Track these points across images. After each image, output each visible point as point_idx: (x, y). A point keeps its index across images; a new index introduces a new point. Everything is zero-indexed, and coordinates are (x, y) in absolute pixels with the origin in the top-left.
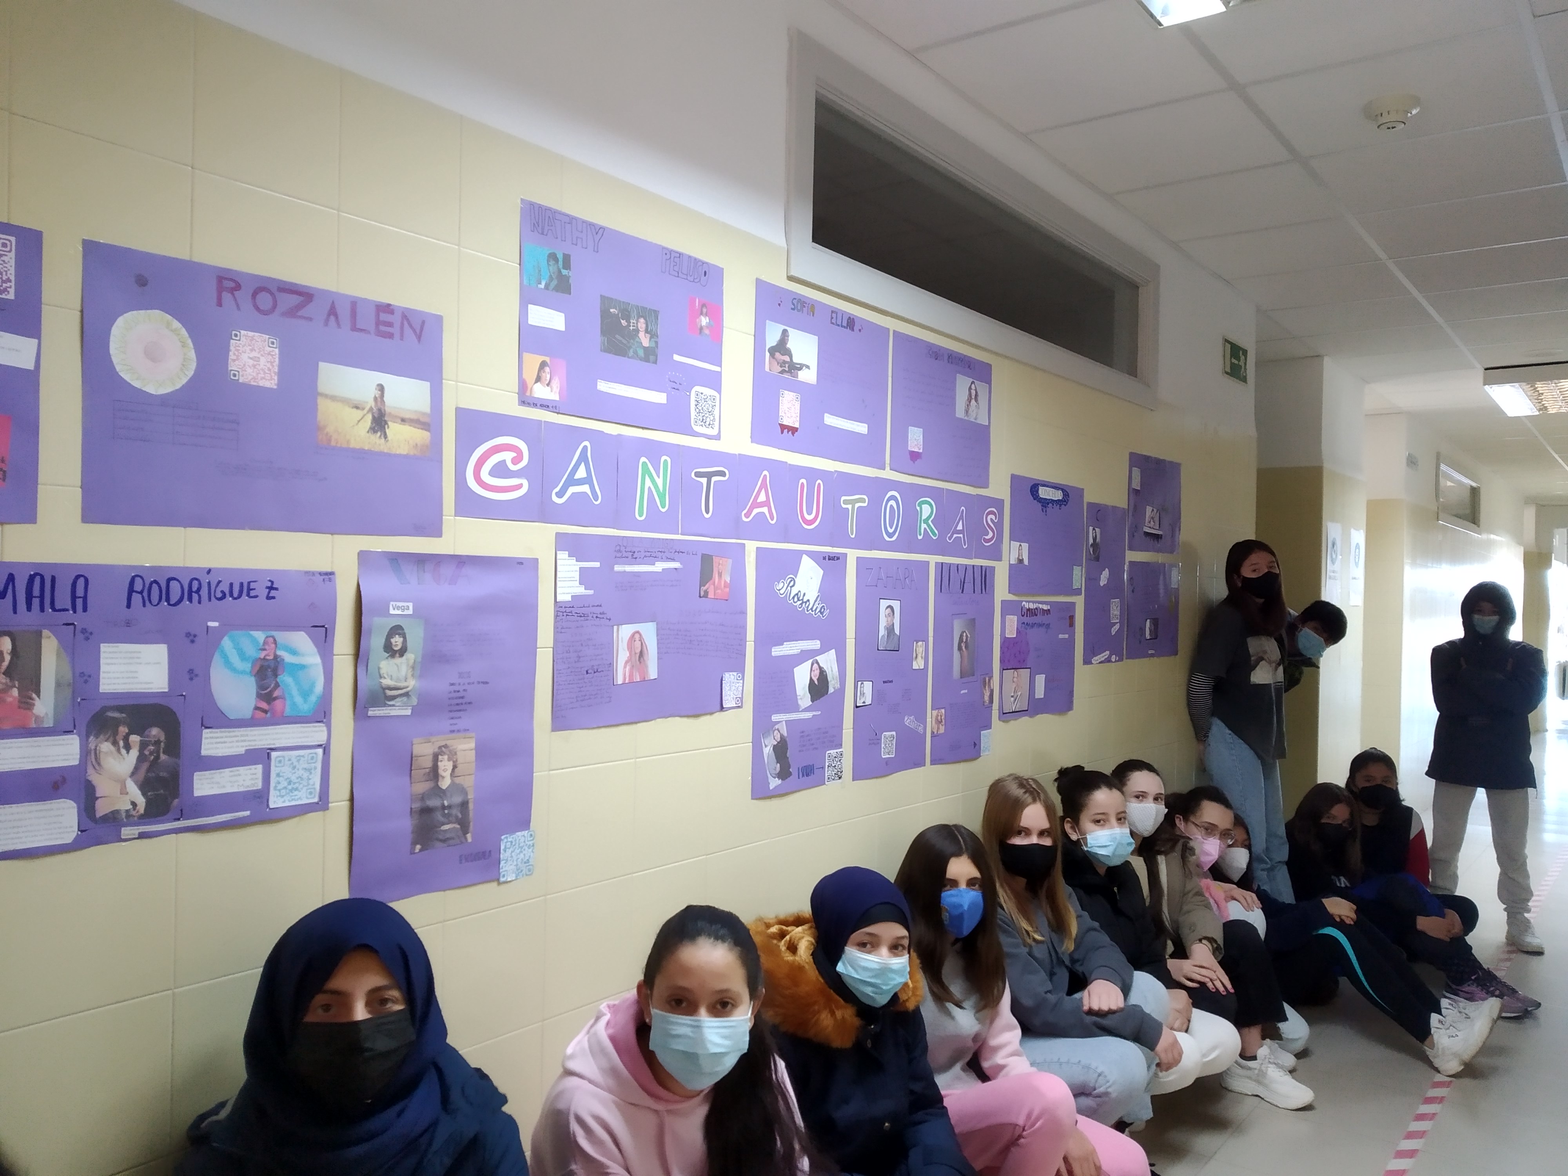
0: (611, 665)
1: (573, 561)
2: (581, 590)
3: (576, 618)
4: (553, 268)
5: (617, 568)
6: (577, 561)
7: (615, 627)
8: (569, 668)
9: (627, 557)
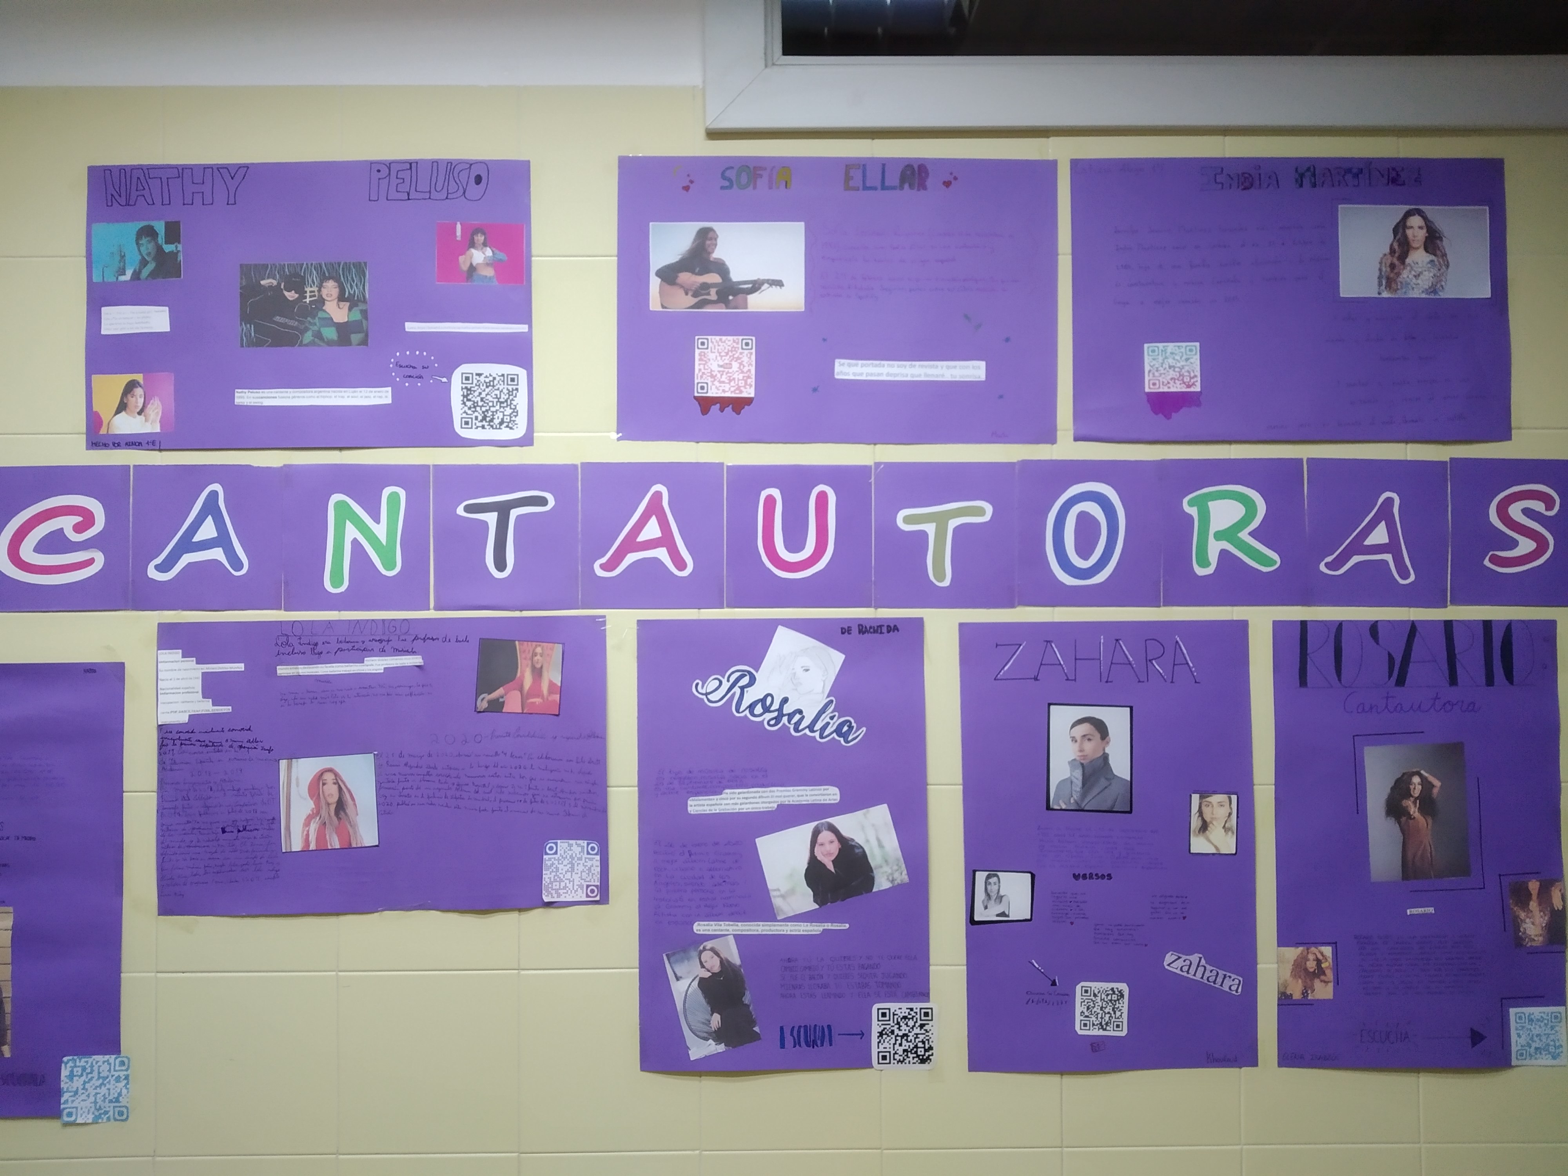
0: (275, 820)
1: (191, 662)
2: (207, 707)
3: (197, 748)
4: (147, 246)
5: (283, 671)
6: (197, 663)
7: (283, 764)
8: (188, 822)
9: (304, 653)
